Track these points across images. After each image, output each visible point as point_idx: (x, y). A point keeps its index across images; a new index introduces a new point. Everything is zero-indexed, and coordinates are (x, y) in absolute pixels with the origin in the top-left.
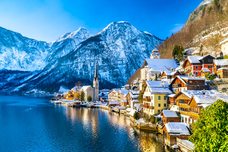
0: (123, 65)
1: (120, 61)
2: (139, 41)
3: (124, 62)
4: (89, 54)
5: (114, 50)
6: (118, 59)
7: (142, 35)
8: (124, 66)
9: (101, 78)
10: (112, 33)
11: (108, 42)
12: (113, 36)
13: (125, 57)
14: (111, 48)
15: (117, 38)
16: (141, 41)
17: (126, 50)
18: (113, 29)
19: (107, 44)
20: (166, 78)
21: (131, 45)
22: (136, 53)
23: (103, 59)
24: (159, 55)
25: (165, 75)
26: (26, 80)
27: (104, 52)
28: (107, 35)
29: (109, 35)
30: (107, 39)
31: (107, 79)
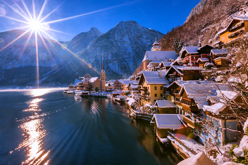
0: (130, 59)
1: (128, 55)
2: (145, 36)
3: (131, 55)
4: (100, 50)
5: (122, 46)
6: (126, 54)
7: (148, 31)
8: (132, 59)
9: (111, 71)
10: (120, 31)
11: (116, 39)
12: (121, 33)
13: (132, 51)
14: (119, 44)
15: (124, 36)
16: (147, 36)
17: (132, 45)
18: (120, 28)
19: (115, 41)
20: (164, 68)
21: (137, 40)
22: (142, 47)
23: (112, 53)
24: (159, 48)
25: (164, 66)
26: (48, 74)
27: (113, 47)
28: (115, 33)
29: (118, 33)
30: (116, 36)
31: (116, 71)
